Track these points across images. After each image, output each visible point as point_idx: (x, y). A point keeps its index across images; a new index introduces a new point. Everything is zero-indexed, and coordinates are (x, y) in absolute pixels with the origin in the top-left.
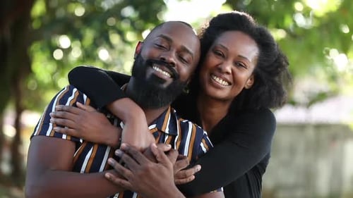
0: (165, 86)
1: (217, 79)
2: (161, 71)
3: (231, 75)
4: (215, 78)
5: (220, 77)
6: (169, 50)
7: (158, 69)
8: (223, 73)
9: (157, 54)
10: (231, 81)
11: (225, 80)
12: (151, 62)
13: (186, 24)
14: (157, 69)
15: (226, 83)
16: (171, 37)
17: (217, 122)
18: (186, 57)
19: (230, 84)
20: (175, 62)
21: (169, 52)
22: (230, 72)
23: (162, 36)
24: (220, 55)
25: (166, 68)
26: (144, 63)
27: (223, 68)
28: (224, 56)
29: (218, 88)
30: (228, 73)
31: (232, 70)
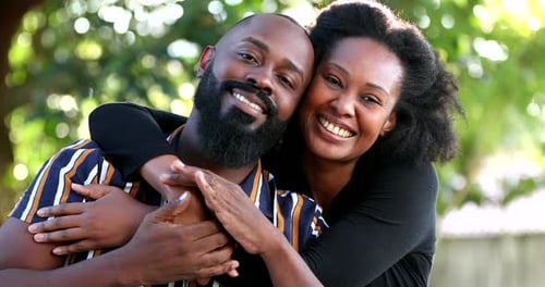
0: (253, 127)
1: (331, 127)
2: (247, 101)
3: (354, 119)
4: (326, 124)
5: (335, 124)
6: (263, 64)
7: (242, 99)
8: (340, 116)
9: (242, 72)
10: (355, 128)
11: (343, 127)
12: (230, 86)
13: (291, 20)
14: (240, 98)
15: (346, 133)
16: (266, 43)
17: (340, 189)
18: (291, 77)
19: (353, 133)
20: (272, 86)
21: (262, 69)
22: (352, 112)
23: (250, 40)
24: (334, 82)
25: (255, 97)
26: (218, 86)
27: (339, 107)
28: (341, 84)
29: (332, 141)
30: (348, 116)
31: (356, 111)
